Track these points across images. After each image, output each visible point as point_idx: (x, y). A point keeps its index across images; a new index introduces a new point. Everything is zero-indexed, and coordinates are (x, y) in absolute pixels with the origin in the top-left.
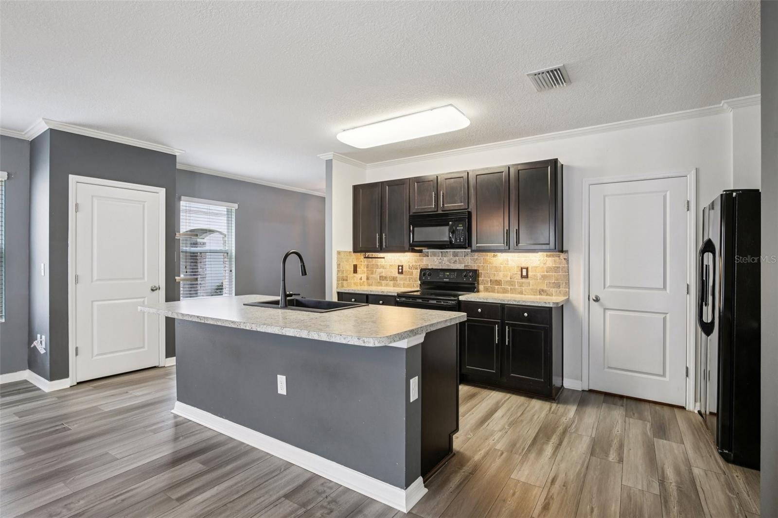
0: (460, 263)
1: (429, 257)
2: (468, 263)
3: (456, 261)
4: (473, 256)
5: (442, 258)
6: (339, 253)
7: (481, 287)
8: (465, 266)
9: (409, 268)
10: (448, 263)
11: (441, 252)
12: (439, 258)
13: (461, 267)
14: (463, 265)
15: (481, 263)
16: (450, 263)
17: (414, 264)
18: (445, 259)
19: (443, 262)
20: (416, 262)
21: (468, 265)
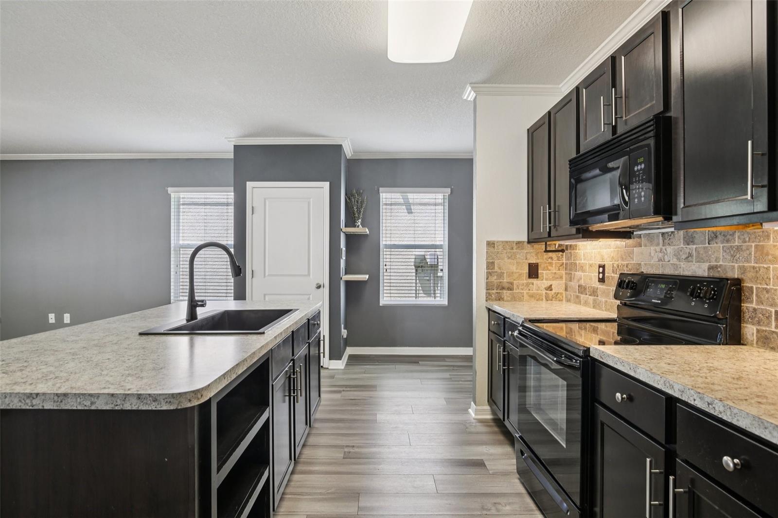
0: (700, 260)
1: (643, 247)
2: (717, 260)
3: (690, 255)
4: (728, 241)
5: (664, 248)
6: (490, 244)
7: (750, 330)
8: (710, 268)
9: (613, 272)
10: (674, 261)
11: (663, 234)
12: (658, 249)
13: (700, 270)
14: (705, 266)
15: (748, 261)
16: (679, 259)
17: (620, 262)
18: (670, 249)
19: (667, 259)
20: (623, 259)
21: (716, 267)
